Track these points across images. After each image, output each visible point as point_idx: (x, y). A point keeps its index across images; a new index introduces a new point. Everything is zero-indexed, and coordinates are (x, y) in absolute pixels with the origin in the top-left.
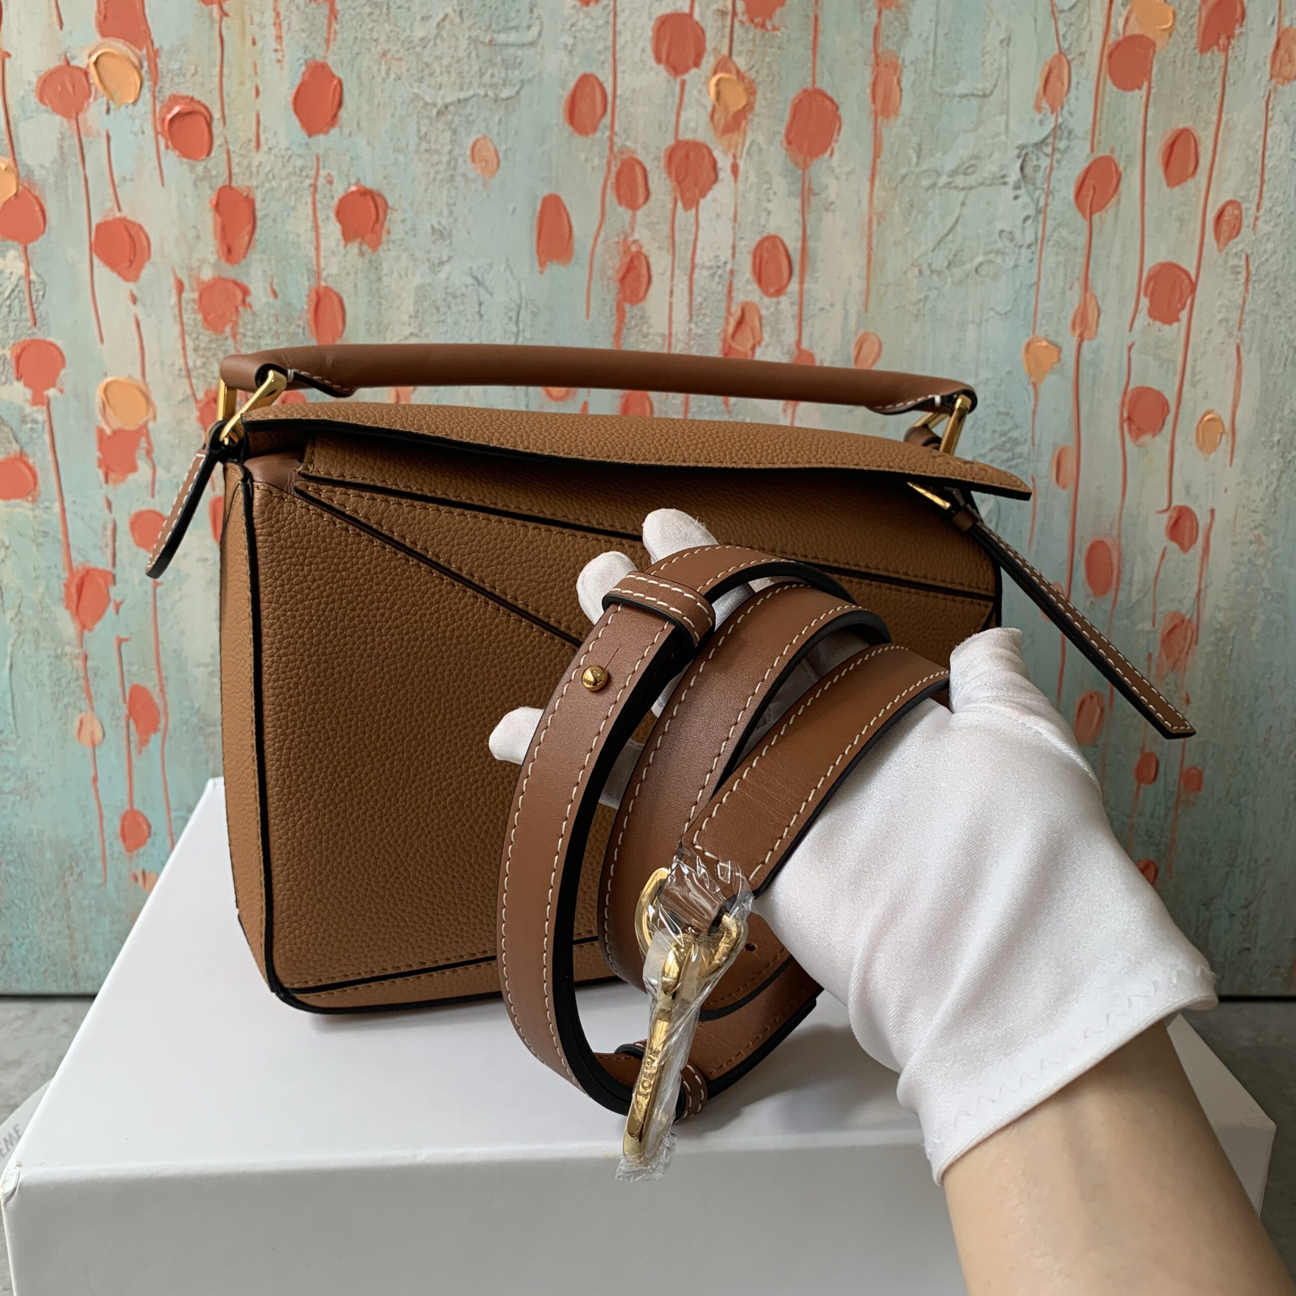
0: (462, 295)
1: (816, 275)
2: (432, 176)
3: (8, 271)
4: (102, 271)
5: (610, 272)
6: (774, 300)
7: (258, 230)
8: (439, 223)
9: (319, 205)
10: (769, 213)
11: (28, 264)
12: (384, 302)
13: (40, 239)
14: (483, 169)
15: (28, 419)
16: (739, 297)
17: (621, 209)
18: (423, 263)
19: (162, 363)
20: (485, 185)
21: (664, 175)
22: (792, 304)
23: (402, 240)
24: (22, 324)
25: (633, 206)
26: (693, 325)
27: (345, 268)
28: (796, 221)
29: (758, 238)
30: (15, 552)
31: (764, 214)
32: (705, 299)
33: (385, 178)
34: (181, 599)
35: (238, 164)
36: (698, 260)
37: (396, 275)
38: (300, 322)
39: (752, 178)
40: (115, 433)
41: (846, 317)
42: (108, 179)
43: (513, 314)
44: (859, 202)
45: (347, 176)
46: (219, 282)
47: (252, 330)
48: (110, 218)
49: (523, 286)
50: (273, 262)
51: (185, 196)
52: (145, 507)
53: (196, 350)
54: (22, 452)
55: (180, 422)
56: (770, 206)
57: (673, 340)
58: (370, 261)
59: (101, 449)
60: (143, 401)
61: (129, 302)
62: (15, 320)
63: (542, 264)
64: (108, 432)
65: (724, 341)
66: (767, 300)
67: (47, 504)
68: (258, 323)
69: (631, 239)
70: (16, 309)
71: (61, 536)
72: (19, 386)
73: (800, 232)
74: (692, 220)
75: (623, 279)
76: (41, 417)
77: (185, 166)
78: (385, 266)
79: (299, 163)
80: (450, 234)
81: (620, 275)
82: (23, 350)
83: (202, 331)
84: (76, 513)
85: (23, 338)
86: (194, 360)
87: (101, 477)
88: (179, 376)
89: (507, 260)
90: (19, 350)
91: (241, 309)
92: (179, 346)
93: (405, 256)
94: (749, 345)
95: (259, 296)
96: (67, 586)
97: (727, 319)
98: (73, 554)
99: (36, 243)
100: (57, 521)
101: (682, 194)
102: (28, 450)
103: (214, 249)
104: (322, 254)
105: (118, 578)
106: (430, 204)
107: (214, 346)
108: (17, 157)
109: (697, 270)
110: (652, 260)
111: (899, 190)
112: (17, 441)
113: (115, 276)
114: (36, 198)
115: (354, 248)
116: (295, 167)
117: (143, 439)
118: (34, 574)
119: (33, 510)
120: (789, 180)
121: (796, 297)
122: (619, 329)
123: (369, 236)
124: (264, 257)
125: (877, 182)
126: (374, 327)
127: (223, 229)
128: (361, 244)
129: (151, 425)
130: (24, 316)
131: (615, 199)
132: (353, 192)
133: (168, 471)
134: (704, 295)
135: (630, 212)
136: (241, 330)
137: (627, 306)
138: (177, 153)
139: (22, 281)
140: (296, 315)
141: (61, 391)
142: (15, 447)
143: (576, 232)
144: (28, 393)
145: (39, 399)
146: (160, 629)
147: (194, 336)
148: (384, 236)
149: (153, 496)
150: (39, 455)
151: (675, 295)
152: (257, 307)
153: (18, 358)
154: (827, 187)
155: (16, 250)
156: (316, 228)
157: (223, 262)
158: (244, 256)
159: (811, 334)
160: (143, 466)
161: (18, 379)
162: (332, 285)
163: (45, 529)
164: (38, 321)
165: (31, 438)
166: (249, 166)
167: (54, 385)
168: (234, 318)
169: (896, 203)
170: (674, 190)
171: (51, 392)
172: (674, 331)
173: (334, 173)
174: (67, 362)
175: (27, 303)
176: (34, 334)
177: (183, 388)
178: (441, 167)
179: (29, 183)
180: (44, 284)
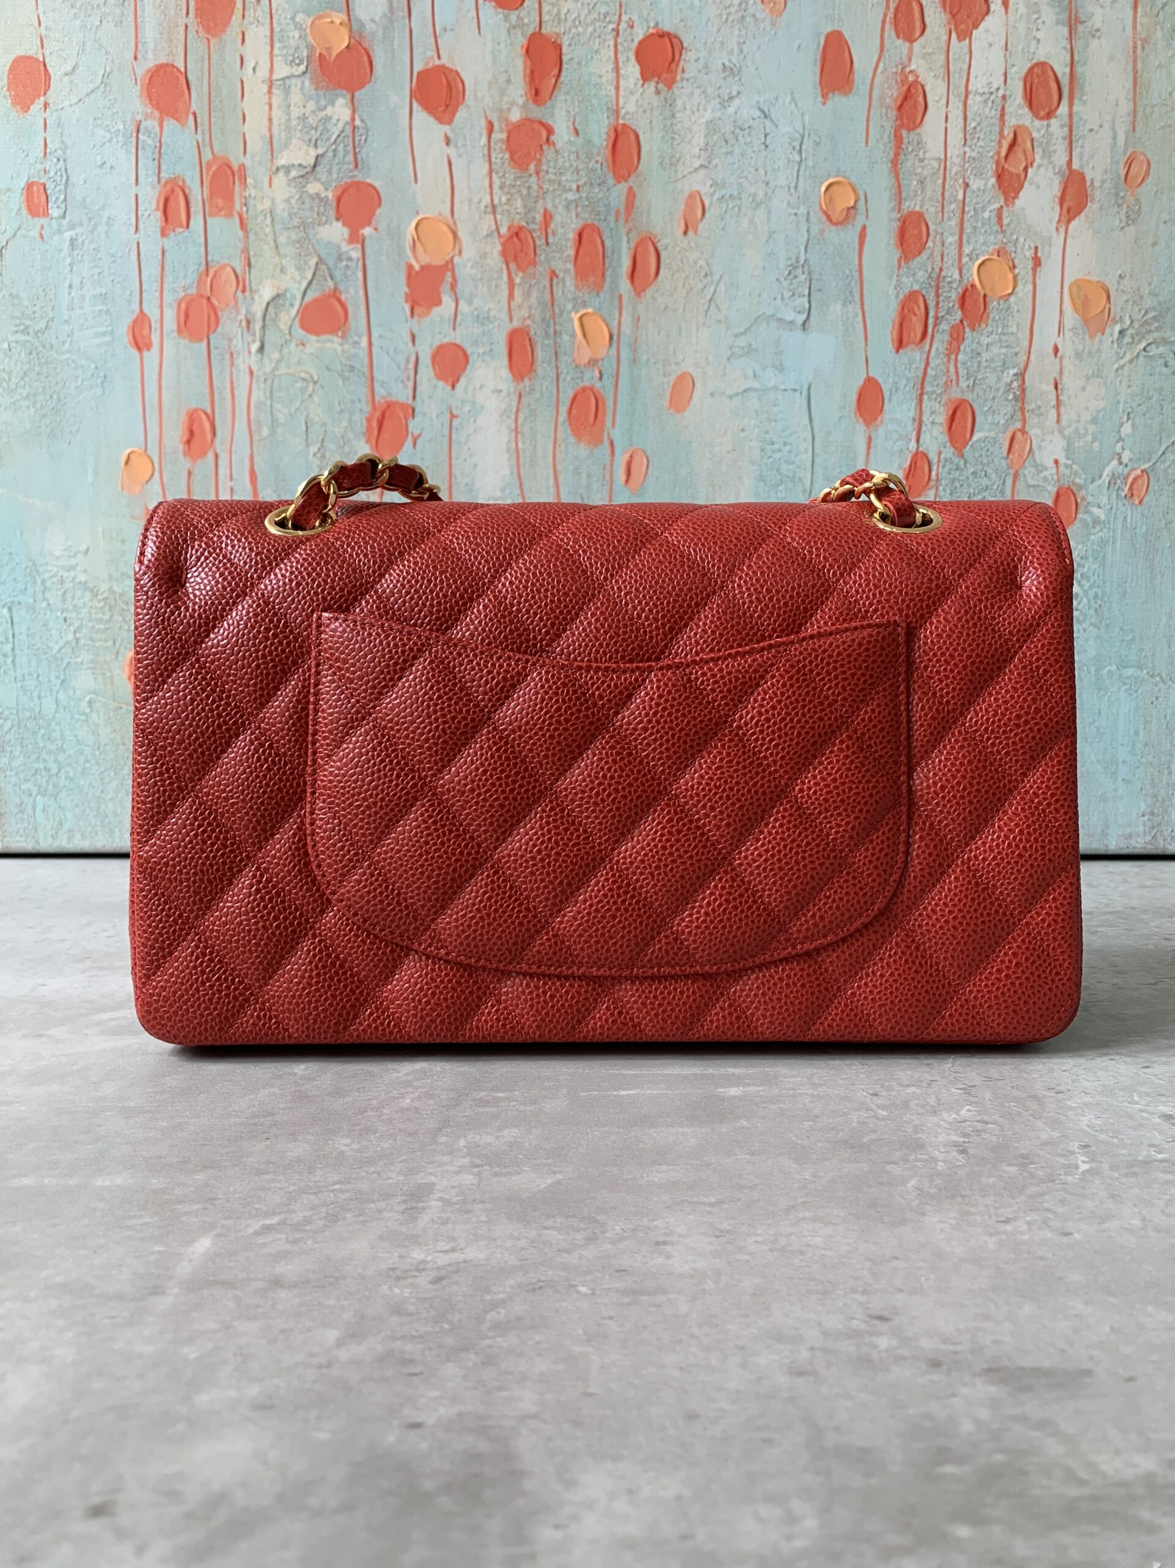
0: (750, 127)
1: (1084, 98)
2: (724, 17)
3: (335, 117)
4: (421, 115)
5: (888, 101)
6: (1045, 123)
7: (563, 74)
8: (730, 61)
9: (620, 48)
10: (1039, 41)
11: (354, 112)
12: (676, 137)
13: (367, 88)
14: (771, 9)
15: (344, 257)
16: (1011, 121)
17: (900, 42)
18: (714, 98)
19: (470, 200)
20: (773, 24)
21: (939, 9)
22: (1062, 126)
23: (695, 78)
24: (345, 167)
25: (911, 39)
26: (967, 149)
27: (641, 106)
28: (1064, 48)
29: (1029, 65)
30: (323, 387)
31: (1034, 42)
32: (979, 124)
33: (681, 21)
34: (475, 431)
35: (548, 12)
36: (970, 88)
37: (688, 112)
38: (599, 158)
39: (1022, 10)
40: (422, 268)
41: (1115, 138)
42: (431, 30)
43: (797, 144)
44: (1124, 29)
45: (647, 20)
46: (526, 123)
47: (554, 167)
48: (431, 65)
49: (807, 117)
50: (576, 103)
51: (499, 43)
52: (446, 340)
53: (501, 187)
54: (336, 289)
55: (484, 256)
56: (1039, 35)
57: (948, 163)
58: (665, 99)
59: (409, 284)
60: (450, 236)
61: (444, 144)
62: (338, 164)
63: (824, 96)
64: (417, 267)
65: (998, 163)
66: (1037, 123)
67: (356, 338)
68: (561, 160)
69: (908, 70)
70: (341, 154)
71: (366, 370)
72: (338, 226)
73: (1068, 58)
74: (966, 50)
75: (900, 108)
76: (356, 255)
77: (501, 16)
78: (679, 103)
79: (603, 10)
80: (740, 71)
81: (899, 103)
82: (344, 192)
83: (508, 169)
84: (381, 348)
85: (345, 180)
86: (500, 197)
87: (408, 312)
88: (485, 212)
89: (792, 93)
90: (340, 192)
91: (545, 147)
92: (487, 184)
93: (697, 92)
94: (1022, 167)
95: (562, 134)
96: (369, 420)
97: (1000, 142)
98: (377, 386)
99: (363, 91)
100: (363, 354)
101: (956, 26)
102: (342, 288)
103: (523, 92)
104: (622, 93)
105: (417, 410)
106: (722, 43)
107: (519, 183)
108: (351, 13)
109: (971, 97)
110: (927, 89)
111: (1161, 16)
112: (332, 279)
113: (431, 119)
114: (365, 50)
115: (651, 87)
116: (599, 14)
117: (449, 274)
118: (338, 409)
119: (342, 345)
120: (1057, 9)
121: (1066, 119)
122: (897, 155)
123: (665, 76)
124: (568, 97)
125: (1139, 10)
126: (667, 161)
127: (532, 72)
128: (657, 83)
129: (456, 260)
130: (347, 159)
131: (893, 33)
132: (652, 34)
133: (470, 303)
134: (978, 120)
135: (907, 45)
136: (545, 167)
137: (904, 133)
138: (494, 4)
139: (348, 127)
140: (595, 151)
141: (376, 229)
142: (331, 284)
143: (856, 65)
144: (346, 231)
145: (355, 238)
146: (453, 462)
147: (501, 174)
148: (679, 77)
149: (454, 329)
150: (352, 291)
151: (949, 120)
152: (559, 145)
153: (339, 200)
154: (1093, 15)
155: (344, 97)
156: (617, 70)
157: (531, 105)
158: (550, 98)
159: (1081, 155)
160: (447, 299)
161: (338, 219)
162: (627, 122)
163: (353, 364)
164: (360, 163)
165: (345, 275)
166: (558, 14)
167: (369, 224)
168: (538, 156)
169: (1159, 27)
170: (949, 23)
171: (367, 231)
172: (949, 155)
173: (635, 18)
174: (383, 203)
175: (350, 148)
176: (354, 176)
177: (488, 223)
178: (733, 10)
179: (361, 35)
180: (367, 130)
